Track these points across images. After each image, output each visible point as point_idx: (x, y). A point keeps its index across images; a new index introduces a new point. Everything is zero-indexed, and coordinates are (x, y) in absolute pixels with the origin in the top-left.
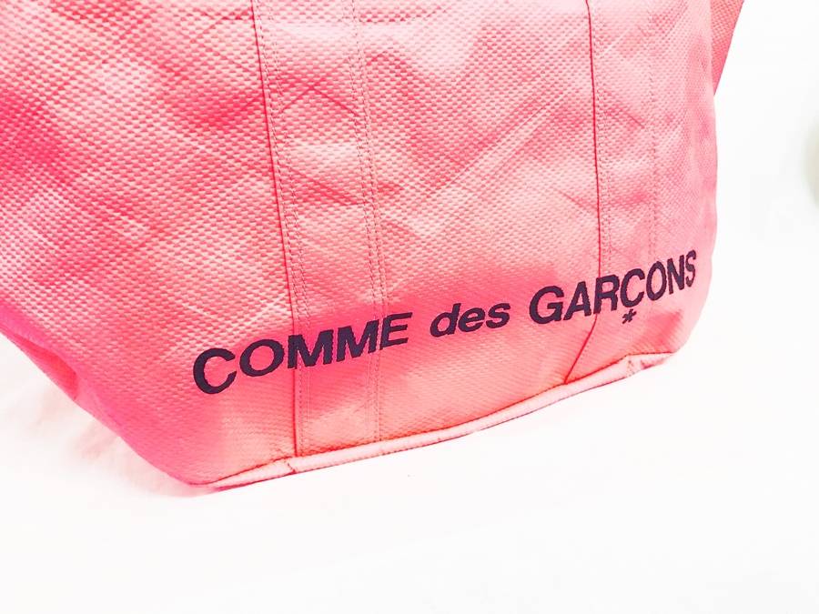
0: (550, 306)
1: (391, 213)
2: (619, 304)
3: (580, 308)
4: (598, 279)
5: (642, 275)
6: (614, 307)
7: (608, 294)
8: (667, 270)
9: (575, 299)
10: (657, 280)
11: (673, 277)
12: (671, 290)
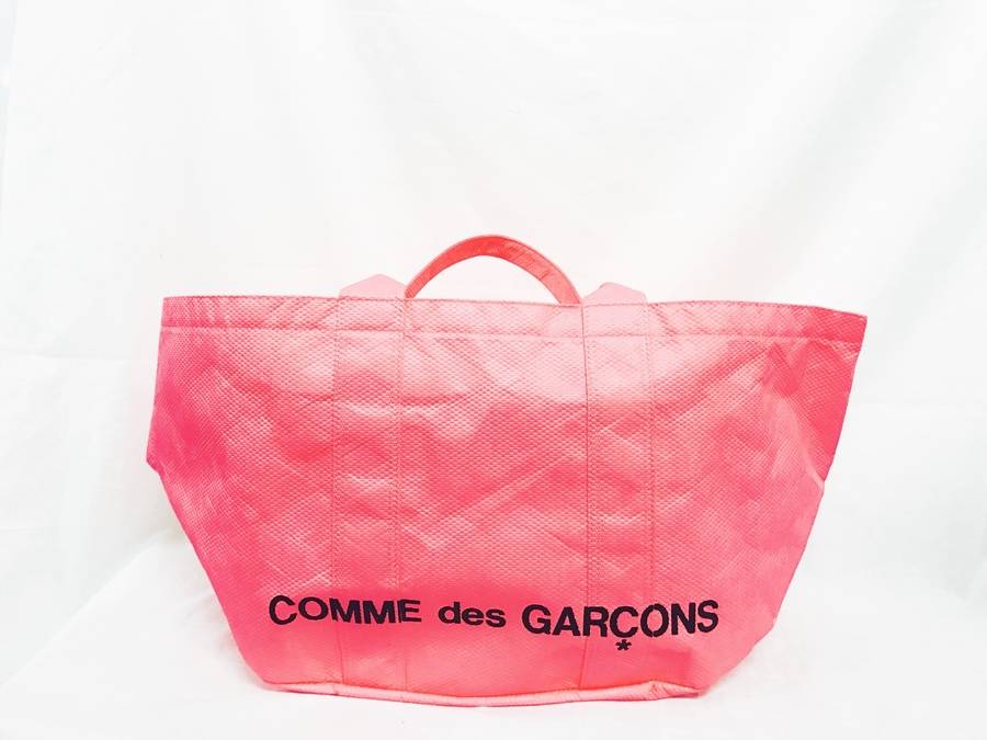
0: (540, 620)
1: (409, 529)
2: (609, 631)
3: (567, 628)
4: (586, 608)
5: (634, 613)
6: (604, 634)
7: (595, 623)
8: (670, 612)
9: (562, 619)
10: (655, 620)
11: (679, 620)
12: (675, 632)
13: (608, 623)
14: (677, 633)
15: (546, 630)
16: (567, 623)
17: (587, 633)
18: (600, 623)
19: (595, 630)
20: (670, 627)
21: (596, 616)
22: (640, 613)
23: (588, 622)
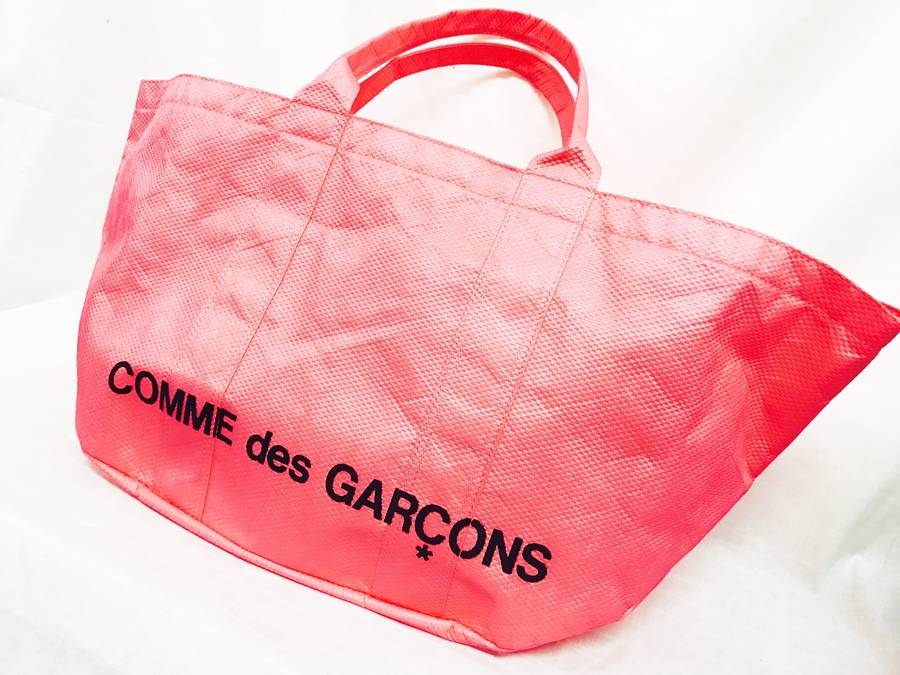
0: (345, 486)
2: (412, 529)
3: (370, 505)
4: (397, 489)
5: (446, 518)
6: (406, 529)
7: (402, 511)
8: (489, 537)
9: (367, 493)
10: (468, 538)
11: (497, 551)
12: (487, 562)
13: (414, 517)
14: (488, 565)
15: (347, 500)
16: (372, 498)
17: (388, 520)
18: (406, 514)
19: (398, 519)
20: (483, 554)
21: (404, 504)
22: (454, 521)
23: (394, 507)
